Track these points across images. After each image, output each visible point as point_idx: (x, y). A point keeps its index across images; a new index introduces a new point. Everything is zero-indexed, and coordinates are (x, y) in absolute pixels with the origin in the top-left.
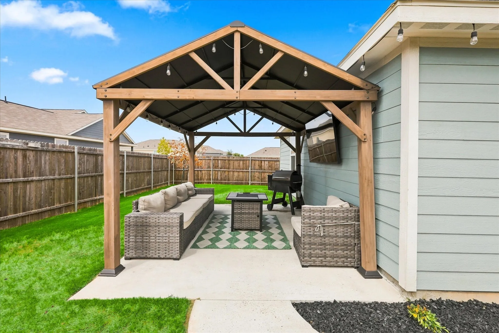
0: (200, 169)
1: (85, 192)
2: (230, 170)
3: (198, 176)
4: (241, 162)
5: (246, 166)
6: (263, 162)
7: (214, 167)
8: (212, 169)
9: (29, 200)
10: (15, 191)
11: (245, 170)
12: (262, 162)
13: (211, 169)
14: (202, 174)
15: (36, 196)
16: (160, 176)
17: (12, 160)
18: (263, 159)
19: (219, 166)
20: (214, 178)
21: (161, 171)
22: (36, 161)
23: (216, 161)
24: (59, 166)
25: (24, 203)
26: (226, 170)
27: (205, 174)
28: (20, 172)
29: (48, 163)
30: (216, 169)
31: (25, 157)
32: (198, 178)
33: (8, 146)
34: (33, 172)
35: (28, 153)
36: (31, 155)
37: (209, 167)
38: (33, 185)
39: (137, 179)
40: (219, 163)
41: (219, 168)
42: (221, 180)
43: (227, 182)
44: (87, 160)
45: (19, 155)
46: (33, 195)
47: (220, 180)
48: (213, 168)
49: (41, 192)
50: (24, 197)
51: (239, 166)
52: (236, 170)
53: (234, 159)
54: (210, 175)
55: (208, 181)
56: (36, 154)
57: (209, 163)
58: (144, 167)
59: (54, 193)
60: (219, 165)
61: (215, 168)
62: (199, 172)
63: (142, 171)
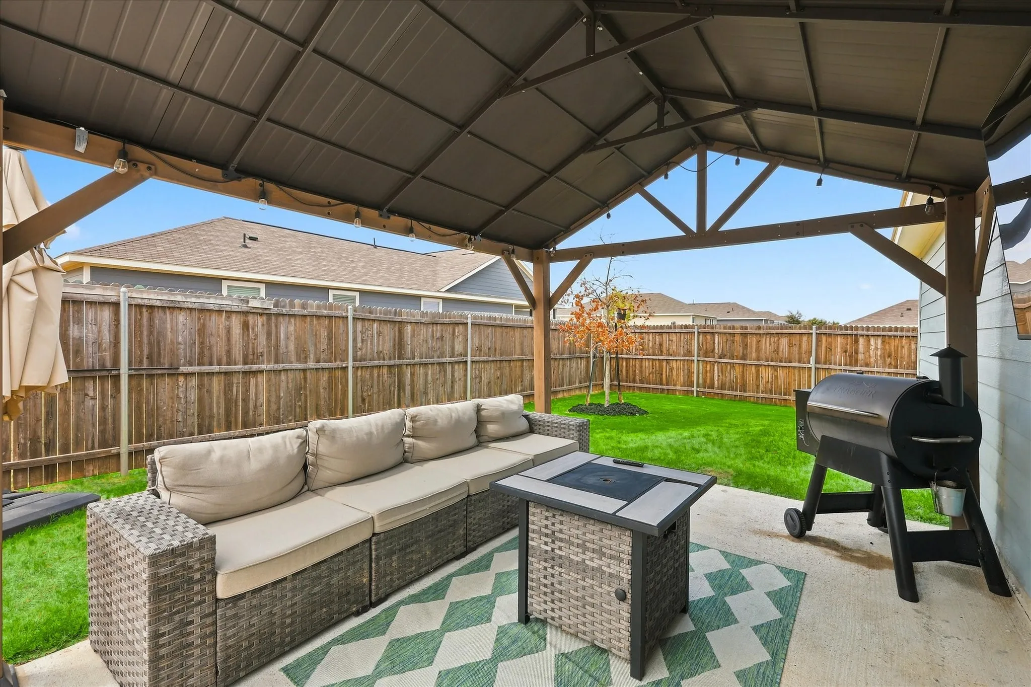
0: (666, 358)
1: (375, 396)
2: (748, 362)
3: (662, 374)
4: (784, 341)
5: (800, 353)
6: (861, 341)
7: (701, 352)
8: (695, 358)
9: (256, 407)
10: (228, 388)
11: (797, 365)
12: (857, 342)
13: (694, 358)
14: (671, 369)
15: (269, 401)
16: (567, 369)
17: (223, 333)
18: (860, 332)
19: (716, 351)
20: (701, 381)
21: (570, 359)
22: (269, 334)
23: (709, 337)
24: (316, 345)
25: (246, 413)
26: (735, 361)
27: (678, 369)
28: (237, 353)
29: (293, 338)
30: (706, 359)
31: (246, 326)
32: (661, 379)
33: (212, 307)
34: (262, 355)
35: (251, 319)
36: (258, 323)
37: (689, 353)
38: (263, 379)
39: (501, 374)
40: (716, 341)
41: (716, 356)
42: (722, 387)
43: (738, 393)
44: (379, 333)
45: (236, 323)
46: (263, 398)
47: (718, 388)
48: (699, 356)
49: (280, 394)
50: (246, 400)
51: (776, 351)
52: (766, 363)
53: (761, 332)
54: (690, 373)
55: (686, 388)
56: (269, 320)
57: (689, 343)
59: (306, 396)
60: (716, 347)
61: (706, 354)
62: (664, 363)
63: (515, 357)
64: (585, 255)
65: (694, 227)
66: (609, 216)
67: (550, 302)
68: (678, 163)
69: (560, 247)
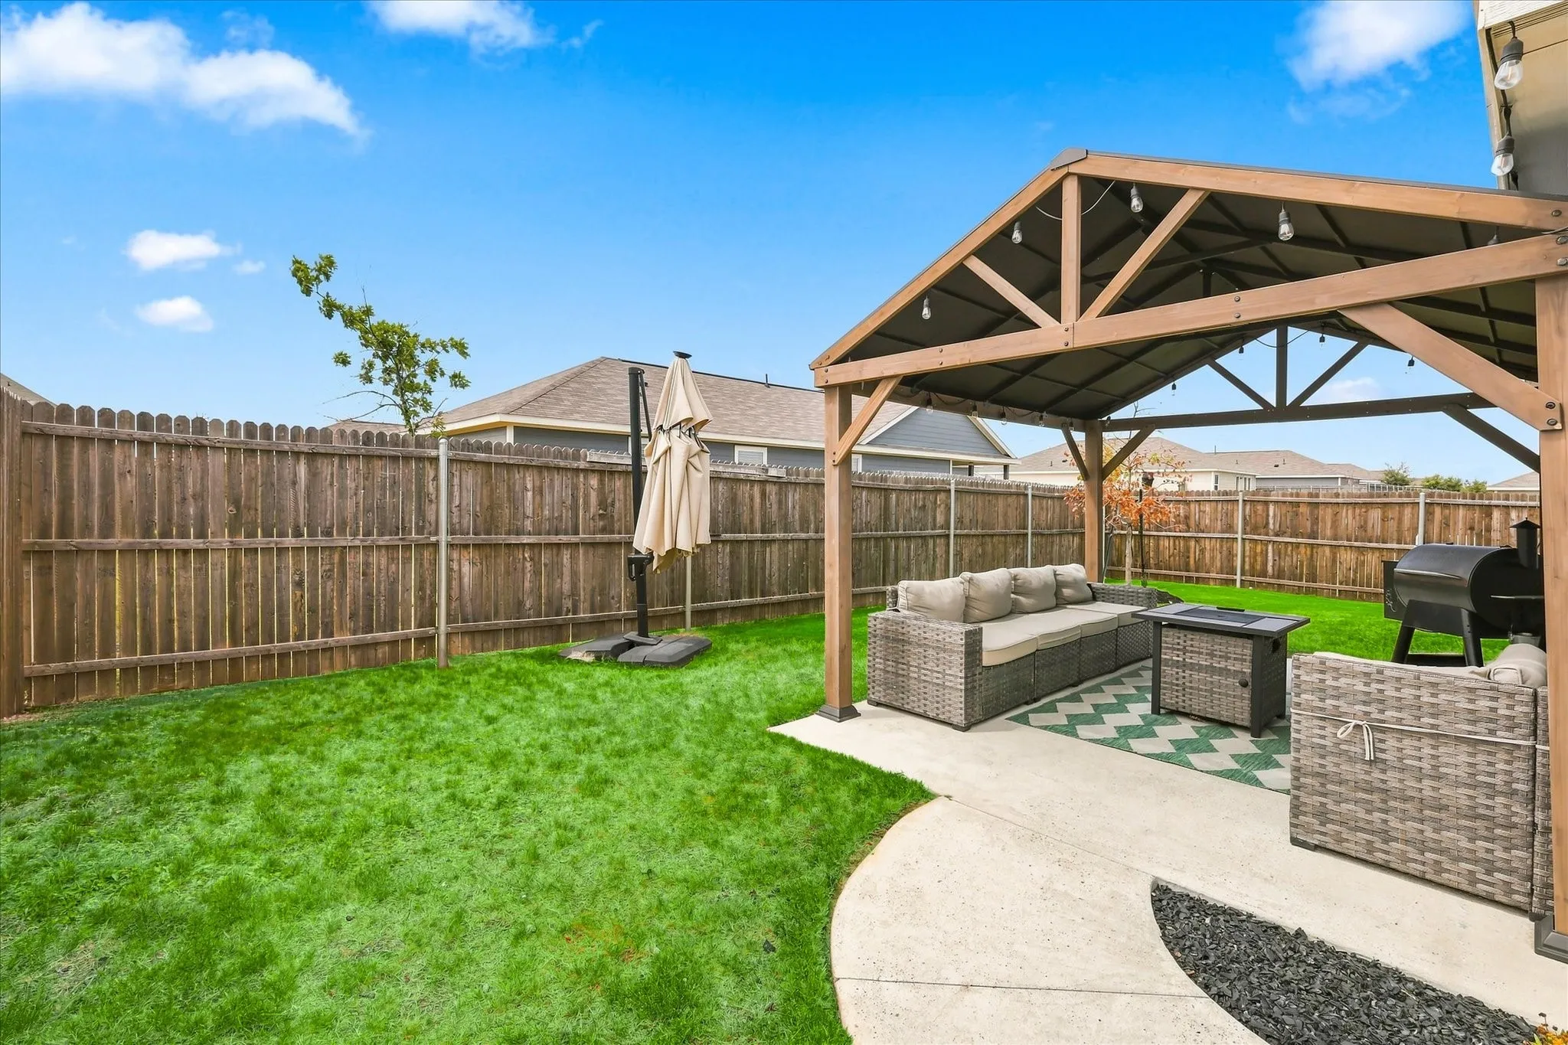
0: (1195, 535)
1: (863, 571)
2: (1319, 541)
3: (1188, 557)
4: (1375, 514)
5: (1399, 530)
6: (1496, 515)
7: (1248, 528)
8: (1239, 536)
9: (770, 575)
10: (751, 554)
11: (1395, 546)
12: (1489, 515)
13: (1236, 536)
14: (1202, 551)
15: (779, 570)
16: (1056, 548)
17: (747, 500)
18: (1494, 502)
19: (1271, 526)
20: (1247, 567)
21: (1060, 534)
22: (780, 502)
23: (1260, 507)
24: (815, 516)
25: (763, 582)
26: (1300, 540)
27: (1212, 550)
28: (758, 524)
29: (797, 507)
30: (1256, 537)
31: (763, 494)
32: (1188, 564)
33: (742, 477)
34: (775, 524)
35: (769, 488)
36: (772, 490)
37: (1230, 528)
38: (775, 547)
39: (984, 553)
40: (1271, 513)
41: (1271, 533)
42: (1280, 574)
43: (1304, 583)
44: (868, 501)
45: (757, 490)
46: (775, 568)
47: (1273, 577)
48: (1244, 532)
49: (787, 563)
50: (763, 569)
51: (1363, 527)
52: (1346, 543)
53: (1340, 500)
54: (1231, 555)
55: (1224, 576)
56: (780, 489)
57: (1230, 515)
58: (1006, 522)
59: (807, 567)
60: (1271, 521)
61: (1255, 530)
62: (1192, 543)
63: (999, 531)
64: (1146, 426)
65: (1273, 401)
66: (1174, 387)
67: (1104, 472)
68: (1255, 338)
69: (1115, 416)
